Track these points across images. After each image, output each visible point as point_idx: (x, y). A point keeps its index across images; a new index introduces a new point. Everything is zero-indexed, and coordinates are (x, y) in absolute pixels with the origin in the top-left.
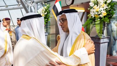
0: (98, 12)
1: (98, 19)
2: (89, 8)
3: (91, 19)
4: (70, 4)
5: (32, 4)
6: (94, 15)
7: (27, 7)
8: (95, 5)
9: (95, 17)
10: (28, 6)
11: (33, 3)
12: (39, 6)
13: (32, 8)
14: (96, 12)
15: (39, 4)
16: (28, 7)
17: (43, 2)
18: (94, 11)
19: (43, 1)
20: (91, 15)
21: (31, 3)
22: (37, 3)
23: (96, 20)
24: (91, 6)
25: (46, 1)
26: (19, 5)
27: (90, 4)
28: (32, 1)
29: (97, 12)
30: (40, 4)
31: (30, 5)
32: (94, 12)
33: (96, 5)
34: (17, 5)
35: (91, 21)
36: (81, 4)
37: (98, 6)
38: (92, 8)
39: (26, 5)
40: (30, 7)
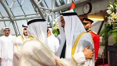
0: (116, 19)
1: (115, 27)
2: (106, 15)
3: (108, 27)
5: (49, 13)
6: (112, 22)
7: (44, 16)
8: (112, 12)
9: (112, 25)
10: (46, 15)
11: (50, 12)
12: (56, 16)
13: (50, 17)
14: (113, 20)
15: (56, 13)
16: (46, 17)
17: (61, 11)
18: (111, 18)
20: (108, 23)
21: (49, 12)
22: (54, 12)
23: (113, 28)
24: (108, 13)
25: (64, 10)
26: (37, 15)
27: (107, 11)
28: (49, 10)
29: (115, 19)
30: (58, 13)
31: (48, 14)
32: (112, 20)
33: (114, 13)
35: (108, 29)
37: (115, 13)
38: (109, 15)
39: (44, 14)
40: (48, 16)
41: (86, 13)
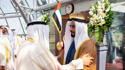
0: (98, 20)
1: (97, 27)
2: (89, 16)
3: (90, 27)
4: (70, 13)
5: (30, 13)
6: (94, 23)
7: (25, 15)
8: (94, 14)
9: (94, 26)
10: (27, 14)
11: (31, 11)
12: (38, 15)
14: (95, 21)
15: (38, 12)
16: (27, 16)
17: (43, 11)
18: (94, 19)
19: (42, 9)
20: (91, 23)
21: (30, 11)
22: (36, 11)
23: (95, 28)
24: (90, 14)
25: (46, 10)
26: (17, 13)
27: (89, 12)
28: (31, 9)
29: (96, 20)
30: (40, 12)
31: (29, 13)
32: (94, 21)
33: (95, 14)
34: (15, 13)
35: (91, 29)
36: (80, 13)
37: (97, 15)
38: (91, 16)
39: (25, 13)
40: (29, 15)
41: (69, 13)
